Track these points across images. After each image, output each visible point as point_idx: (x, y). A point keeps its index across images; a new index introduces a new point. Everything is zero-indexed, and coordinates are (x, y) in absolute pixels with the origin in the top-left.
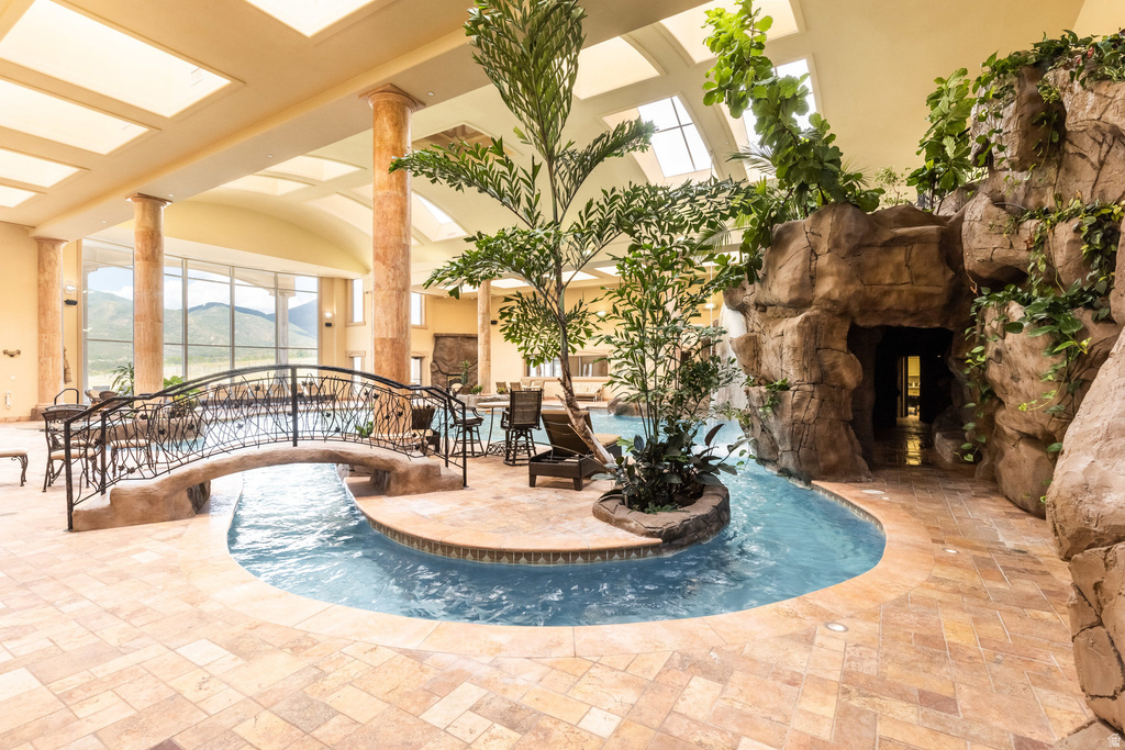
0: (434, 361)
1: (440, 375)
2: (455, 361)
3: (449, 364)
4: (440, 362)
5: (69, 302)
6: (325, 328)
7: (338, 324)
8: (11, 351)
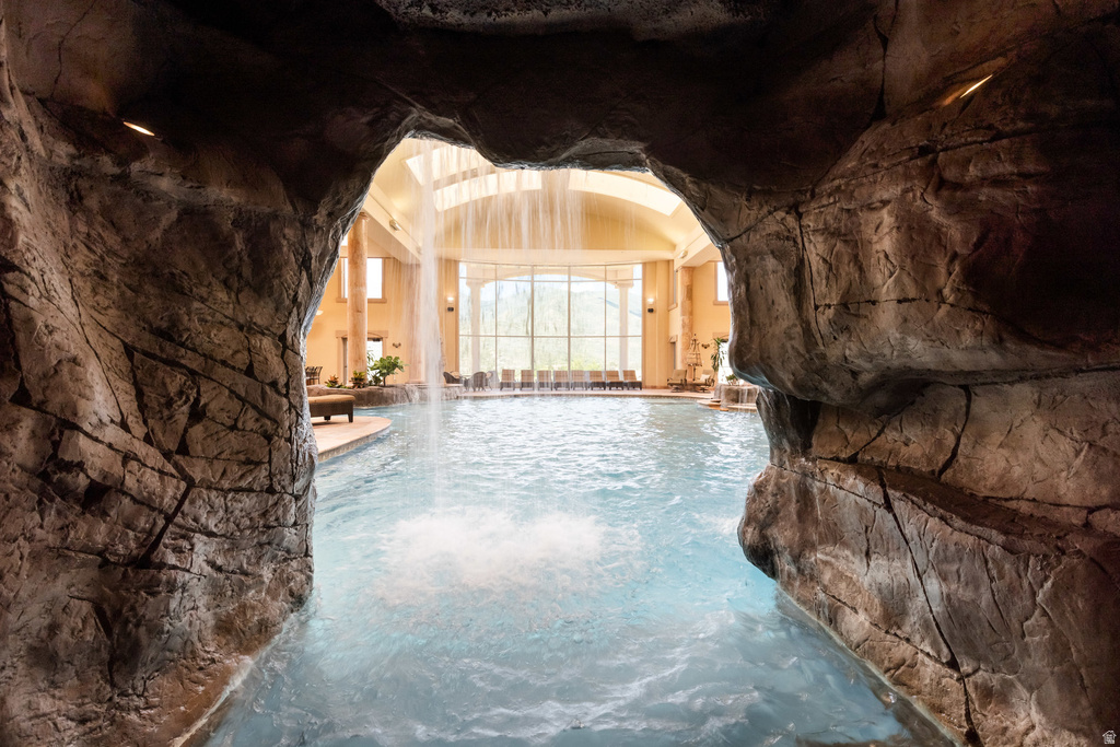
5: (451, 309)
6: (648, 314)
7: (659, 309)
8: (397, 343)
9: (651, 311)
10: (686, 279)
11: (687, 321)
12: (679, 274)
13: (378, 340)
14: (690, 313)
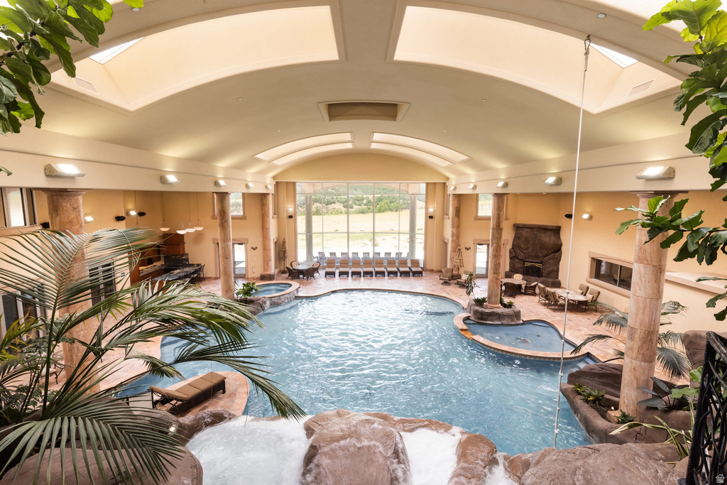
0: (513, 248)
1: (517, 260)
2: (530, 250)
3: (525, 251)
4: (517, 249)
5: (291, 217)
6: (429, 220)
7: (437, 217)
8: (254, 247)
9: (431, 217)
10: (456, 202)
11: (455, 232)
12: (451, 198)
13: (242, 244)
14: (457, 226)
